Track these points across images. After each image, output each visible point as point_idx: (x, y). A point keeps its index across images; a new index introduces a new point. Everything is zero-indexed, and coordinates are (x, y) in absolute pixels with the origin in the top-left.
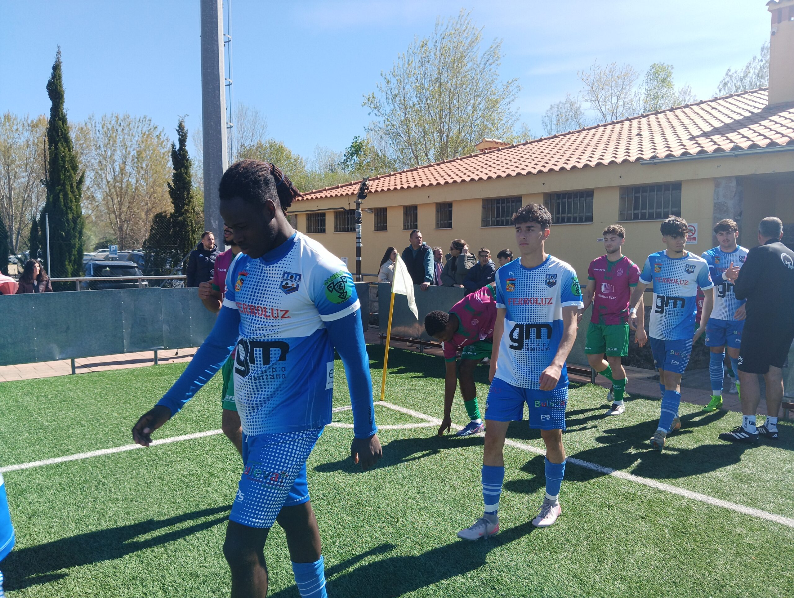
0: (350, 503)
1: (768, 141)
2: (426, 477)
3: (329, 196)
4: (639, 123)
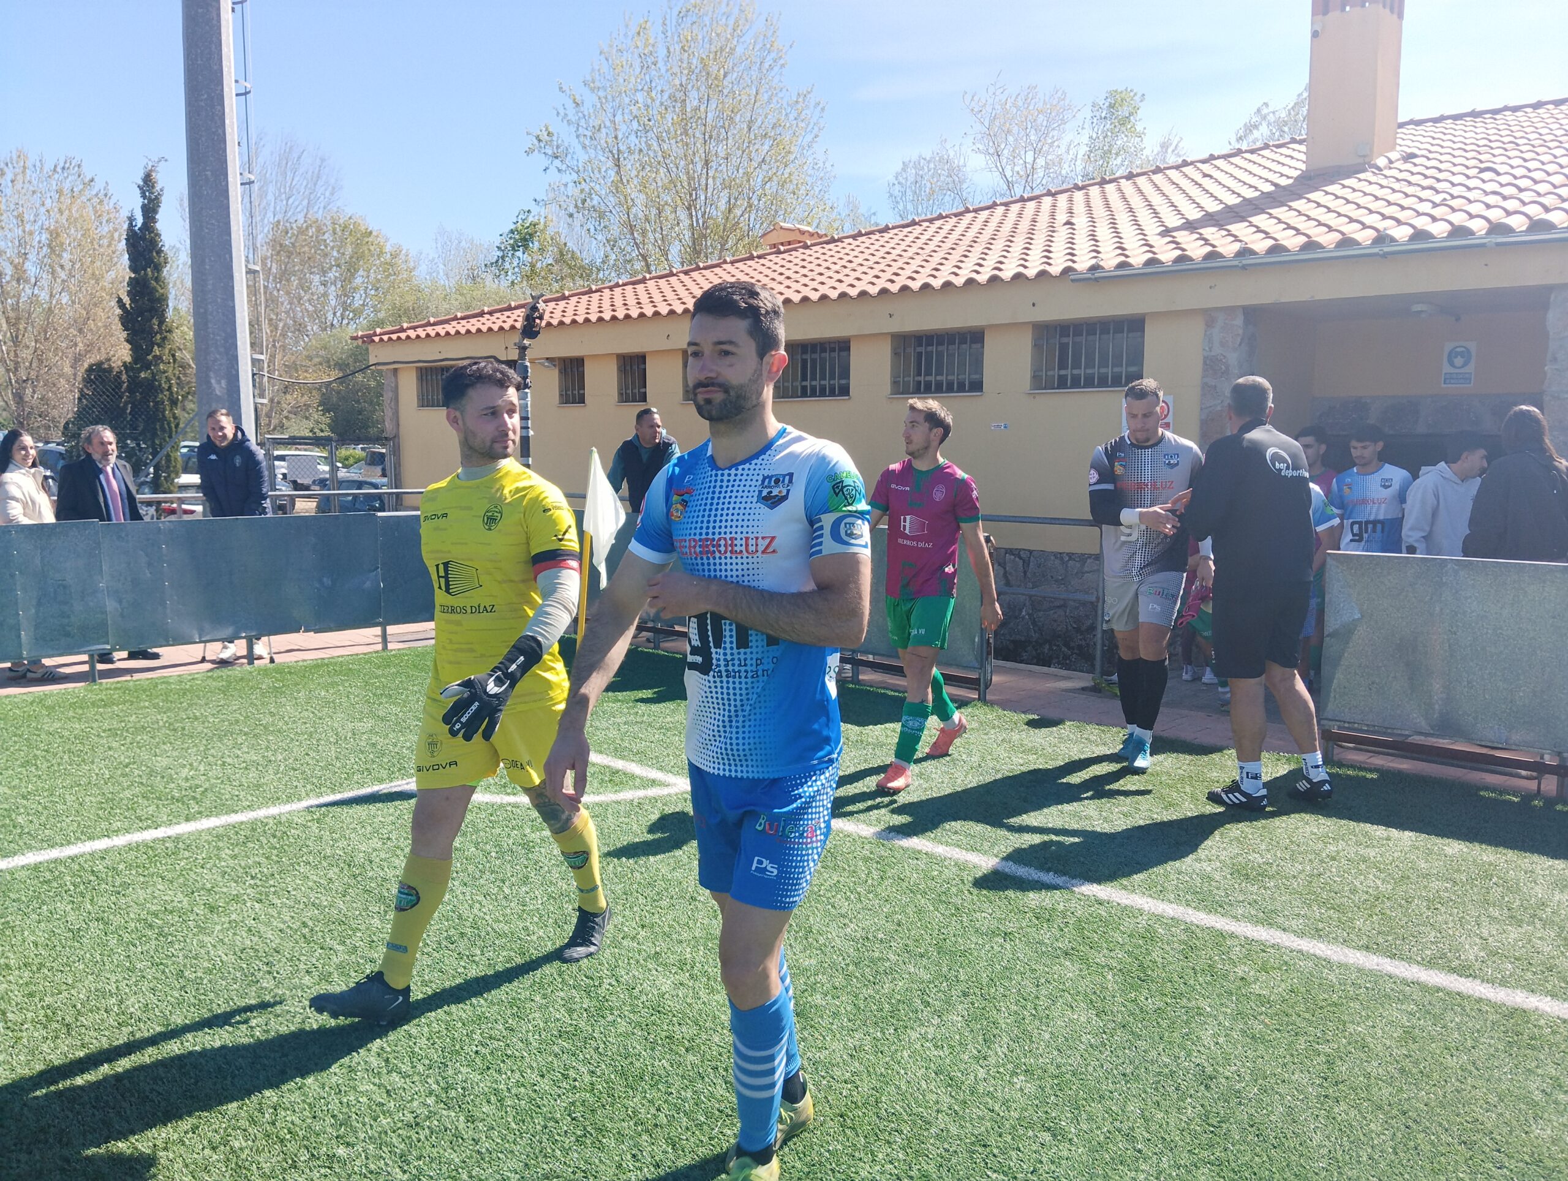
1: (1302, 239)
2: (658, 894)
3: (463, 331)
4: (1071, 200)
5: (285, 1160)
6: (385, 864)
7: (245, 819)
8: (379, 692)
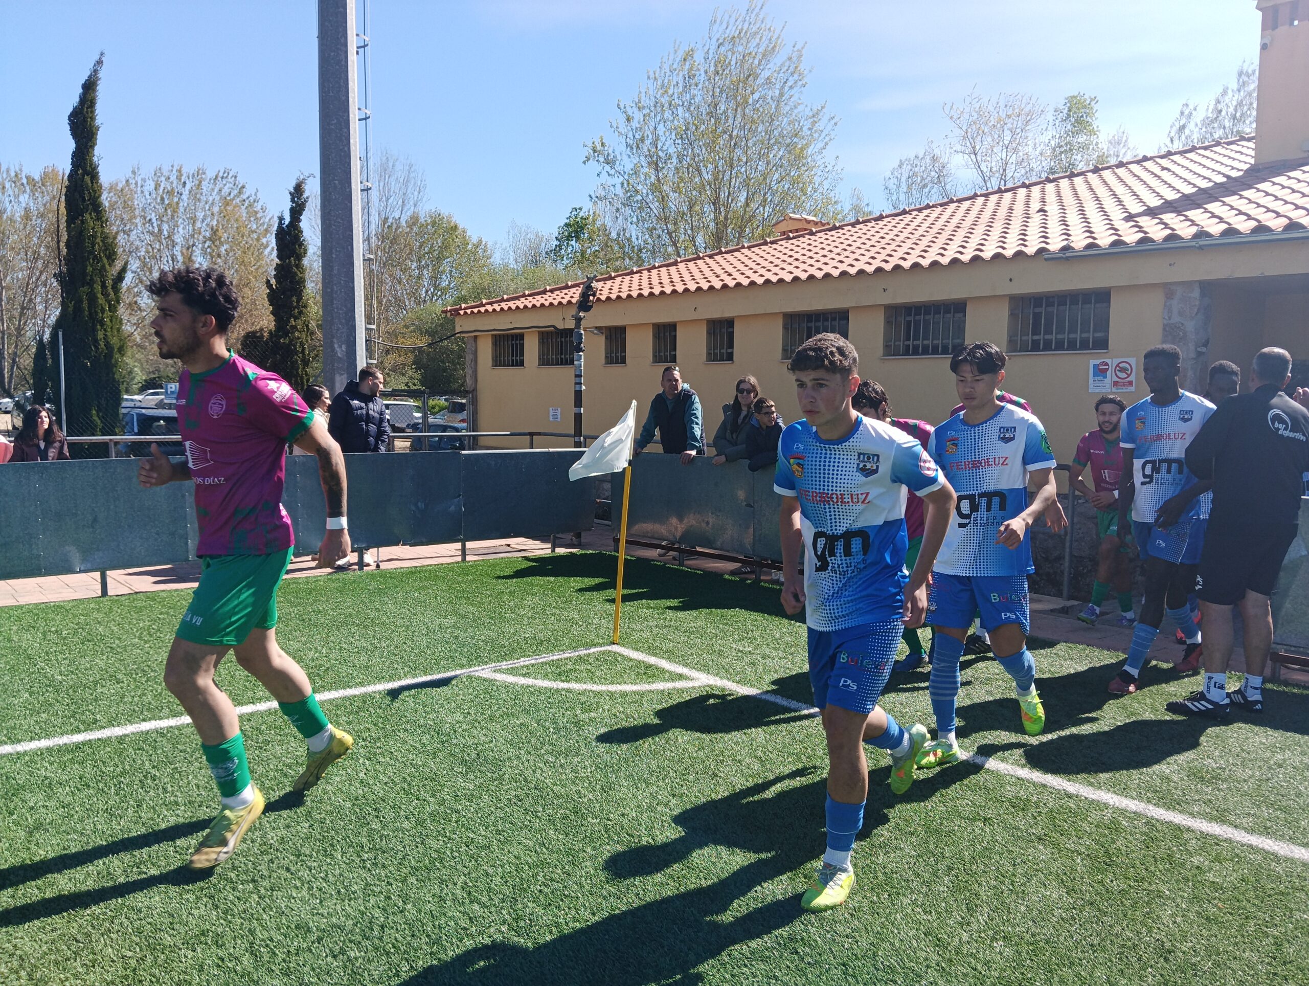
0: (562, 811)
1: (1254, 224)
3: (530, 306)
4: (1043, 191)
5: (390, 969)
6: (467, 734)
7: (357, 693)
8: (459, 595)
